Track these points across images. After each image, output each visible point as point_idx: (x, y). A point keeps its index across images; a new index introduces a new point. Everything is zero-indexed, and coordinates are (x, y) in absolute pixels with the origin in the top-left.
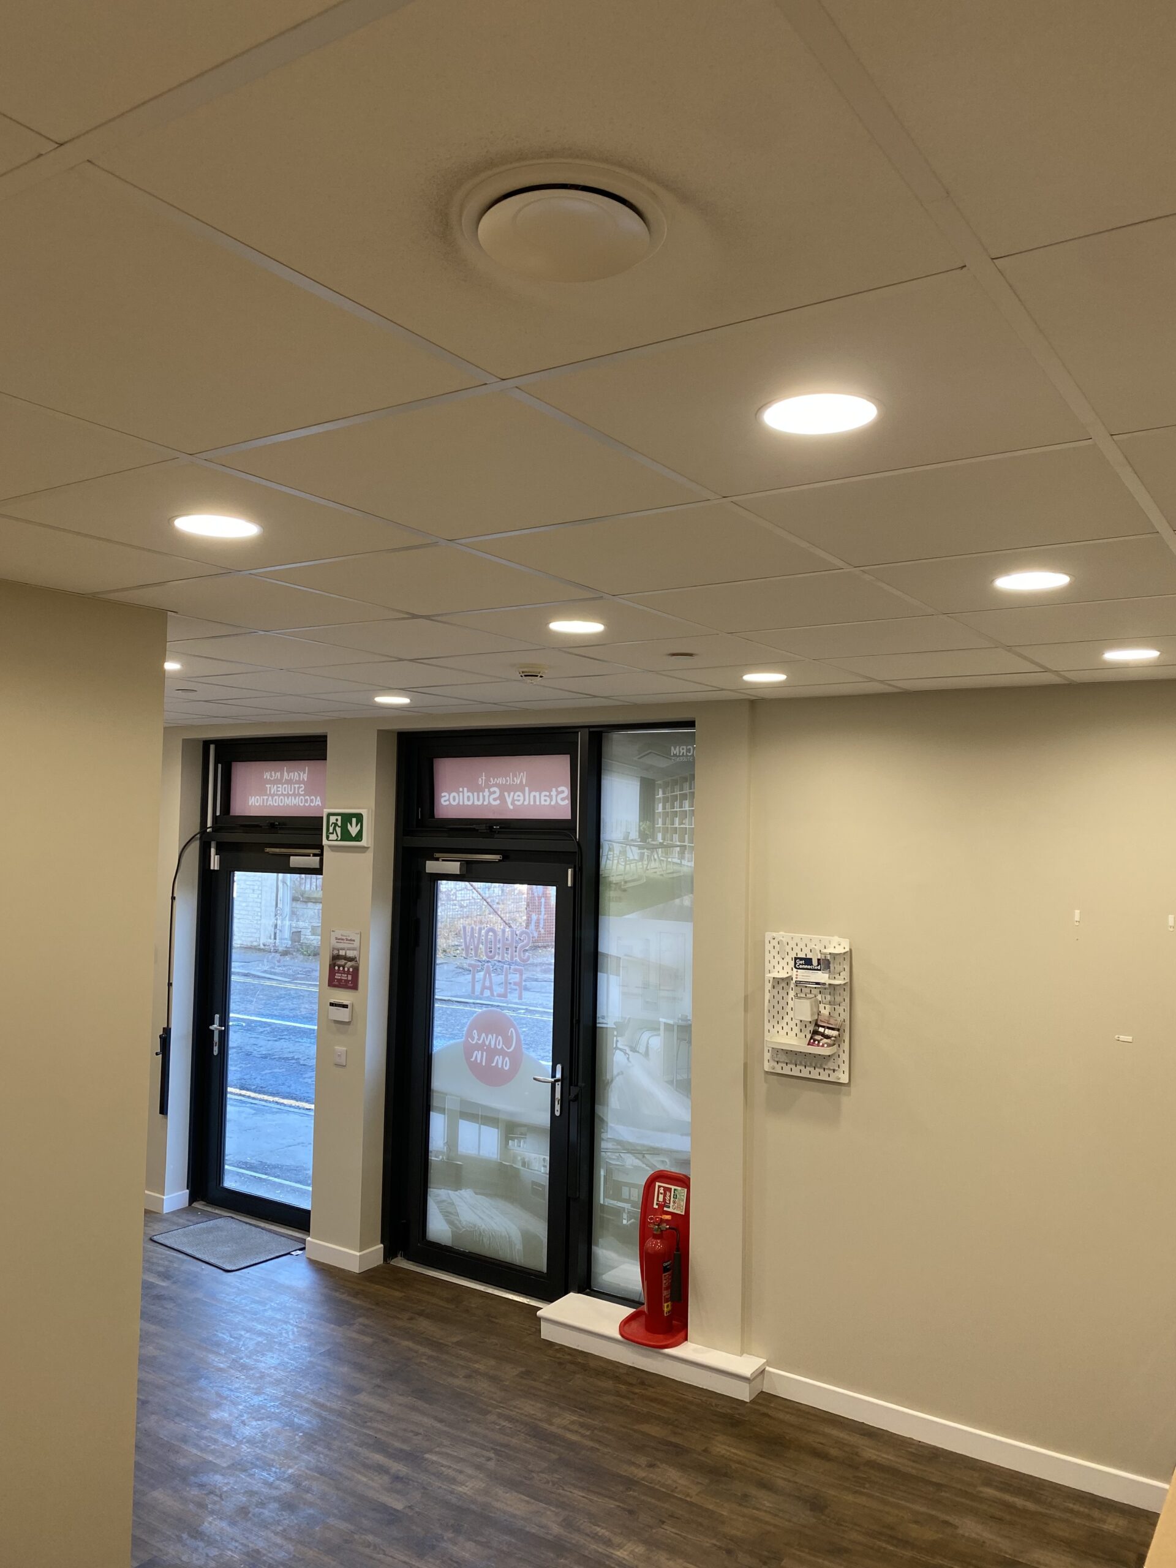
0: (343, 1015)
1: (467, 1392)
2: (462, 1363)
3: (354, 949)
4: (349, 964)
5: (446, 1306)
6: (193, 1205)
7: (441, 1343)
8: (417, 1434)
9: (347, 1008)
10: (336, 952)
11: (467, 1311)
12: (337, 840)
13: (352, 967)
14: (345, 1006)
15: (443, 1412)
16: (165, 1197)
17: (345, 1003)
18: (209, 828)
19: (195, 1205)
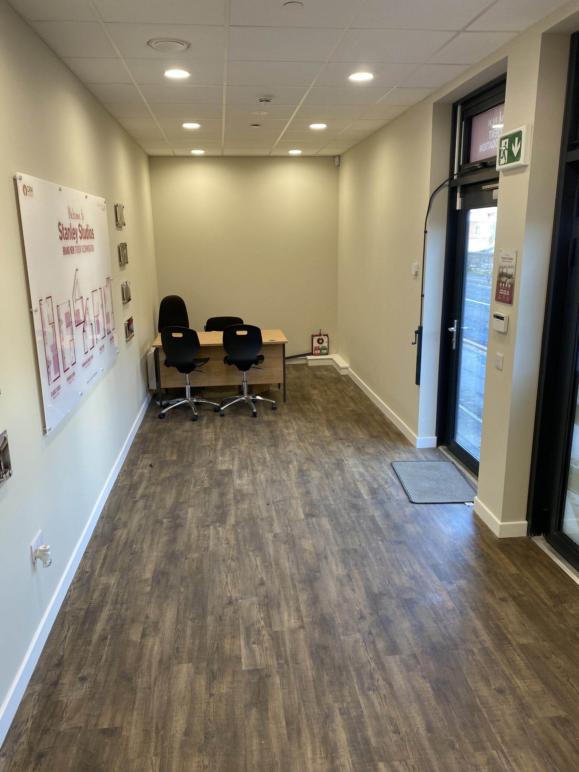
0: (500, 325)
1: (483, 710)
2: (508, 671)
3: (511, 267)
4: (509, 281)
5: (546, 601)
6: (439, 447)
7: (506, 638)
8: (397, 731)
9: (503, 320)
10: (501, 270)
11: (560, 615)
12: (505, 164)
13: (510, 283)
14: (502, 318)
15: (442, 720)
16: (417, 438)
17: (502, 315)
18: (456, 175)
19: (440, 448)
